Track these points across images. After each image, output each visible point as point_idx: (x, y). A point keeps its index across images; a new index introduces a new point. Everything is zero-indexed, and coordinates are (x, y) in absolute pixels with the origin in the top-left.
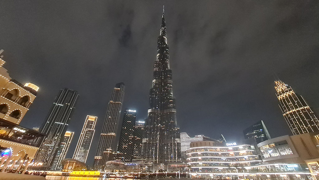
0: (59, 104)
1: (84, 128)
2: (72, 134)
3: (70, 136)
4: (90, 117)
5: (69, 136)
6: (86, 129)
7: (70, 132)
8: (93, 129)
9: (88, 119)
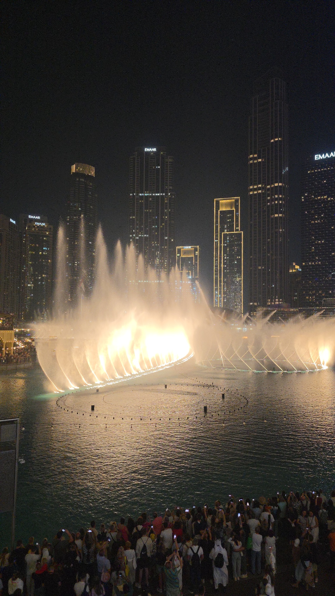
0: (140, 195)
1: (217, 232)
2: (196, 250)
3: (193, 256)
4: (223, 201)
5: (191, 256)
6: (221, 234)
7: (190, 247)
8: (237, 230)
9: (218, 208)
